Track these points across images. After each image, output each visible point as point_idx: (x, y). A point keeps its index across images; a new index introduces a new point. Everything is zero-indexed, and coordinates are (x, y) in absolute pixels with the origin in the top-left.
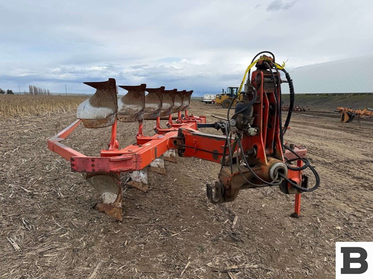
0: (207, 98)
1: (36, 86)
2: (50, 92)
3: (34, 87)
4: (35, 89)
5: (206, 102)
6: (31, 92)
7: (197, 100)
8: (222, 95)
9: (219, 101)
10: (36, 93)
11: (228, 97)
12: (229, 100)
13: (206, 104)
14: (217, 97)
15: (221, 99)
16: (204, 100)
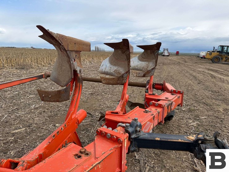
0: (203, 54)
1: (98, 47)
2: (105, 50)
3: (97, 47)
4: (98, 49)
5: (202, 58)
6: (96, 50)
7: (195, 55)
8: (213, 51)
9: (209, 57)
10: (98, 51)
11: (218, 53)
12: (219, 56)
13: (202, 59)
14: (208, 54)
15: (211, 55)
16: (200, 56)
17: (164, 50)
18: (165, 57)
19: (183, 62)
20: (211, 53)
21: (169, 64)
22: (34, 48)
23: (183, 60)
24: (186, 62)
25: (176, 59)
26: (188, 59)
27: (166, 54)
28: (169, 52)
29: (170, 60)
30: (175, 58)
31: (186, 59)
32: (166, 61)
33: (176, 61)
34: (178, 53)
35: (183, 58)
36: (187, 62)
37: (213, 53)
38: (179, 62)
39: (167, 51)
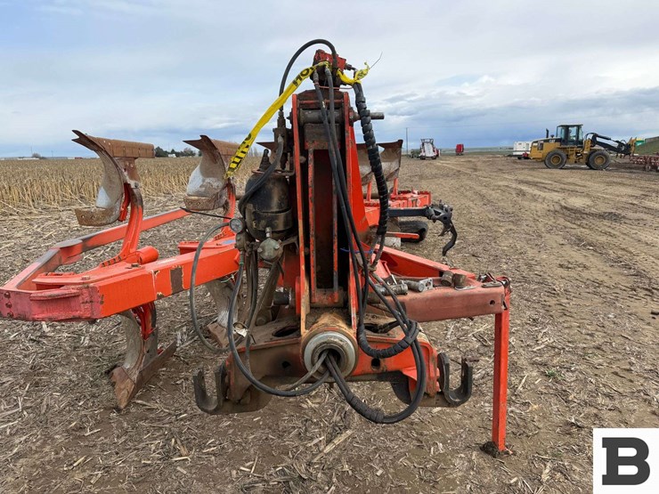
0: (521, 148)
5: (519, 157)
7: (498, 153)
8: (545, 141)
9: (538, 154)
11: (558, 144)
12: (559, 151)
13: (518, 161)
14: (535, 147)
15: (542, 149)
16: (514, 153)
17: (423, 145)
18: (425, 162)
19: (469, 171)
20: (542, 144)
21: (435, 176)
22: (43, 158)
23: (471, 165)
24: (475, 170)
25: (453, 165)
26: (484, 162)
27: (429, 152)
28: (437, 147)
29: (438, 168)
30: (452, 163)
31: (479, 164)
32: (427, 171)
33: (453, 169)
34: (460, 149)
35: (473, 160)
36: (480, 170)
37: (545, 144)
38: (459, 171)
39: (431, 146)
